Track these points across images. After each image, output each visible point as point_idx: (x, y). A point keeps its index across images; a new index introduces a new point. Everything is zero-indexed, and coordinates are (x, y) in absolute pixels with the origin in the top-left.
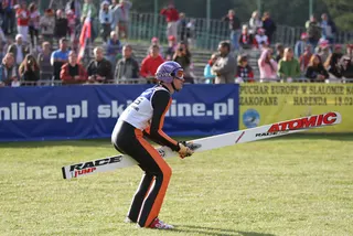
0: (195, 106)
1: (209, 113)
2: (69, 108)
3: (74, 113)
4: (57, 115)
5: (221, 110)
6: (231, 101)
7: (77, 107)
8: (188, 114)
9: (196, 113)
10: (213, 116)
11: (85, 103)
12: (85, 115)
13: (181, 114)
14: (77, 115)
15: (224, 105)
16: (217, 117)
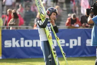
2: (71, 41)
3: (73, 43)
4: (65, 44)
7: (75, 40)
11: (79, 38)
12: (79, 44)
14: (75, 44)
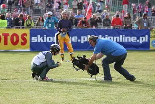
0: (132, 38)
1: (138, 41)
2: (82, 38)
3: (84, 40)
4: (78, 40)
5: (143, 40)
6: (147, 36)
7: (86, 37)
8: (130, 41)
9: (133, 41)
10: (139, 42)
13: (127, 41)
14: (86, 40)
15: (144, 38)
16: (141, 42)
